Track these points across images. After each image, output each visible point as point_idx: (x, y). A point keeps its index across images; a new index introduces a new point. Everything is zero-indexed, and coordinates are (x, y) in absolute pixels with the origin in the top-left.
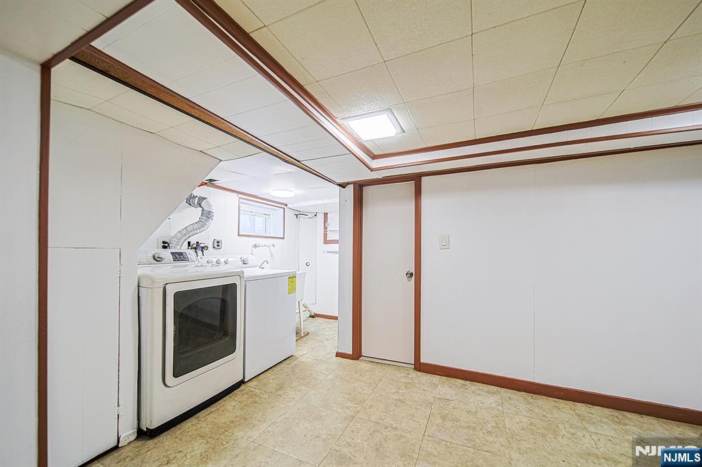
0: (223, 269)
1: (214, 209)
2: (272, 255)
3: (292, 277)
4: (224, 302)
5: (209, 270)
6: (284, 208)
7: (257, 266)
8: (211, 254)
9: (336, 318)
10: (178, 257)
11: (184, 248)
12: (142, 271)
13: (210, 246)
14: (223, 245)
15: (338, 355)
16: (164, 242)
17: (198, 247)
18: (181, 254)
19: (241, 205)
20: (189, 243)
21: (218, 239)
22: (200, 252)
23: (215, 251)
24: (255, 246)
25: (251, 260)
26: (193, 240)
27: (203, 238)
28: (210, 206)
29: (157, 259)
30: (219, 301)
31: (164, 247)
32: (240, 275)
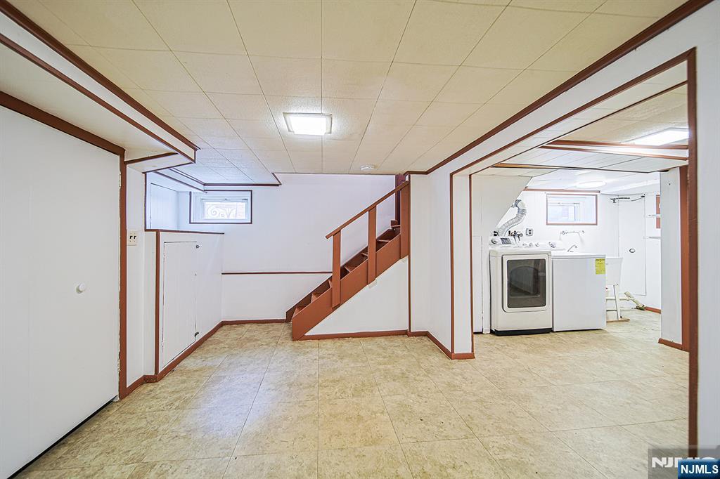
0: (534, 249)
1: (526, 208)
2: (582, 240)
3: (600, 260)
4: (536, 271)
5: (524, 249)
6: (596, 195)
7: (564, 249)
8: (525, 240)
9: (659, 311)
10: (505, 241)
11: (507, 236)
12: (490, 248)
13: (524, 234)
14: (534, 233)
15: (661, 341)
16: (495, 232)
17: (515, 234)
18: (506, 239)
19: (549, 199)
20: (510, 232)
21: (530, 228)
22: (517, 238)
23: (528, 237)
24: (563, 233)
25: (559, 244)
26: (512, 231)
27: (520, 228)
28: (523, 205)
29: (494, 242)
30: (532, 270)
31: (495, 235)
32: (548, 254)
